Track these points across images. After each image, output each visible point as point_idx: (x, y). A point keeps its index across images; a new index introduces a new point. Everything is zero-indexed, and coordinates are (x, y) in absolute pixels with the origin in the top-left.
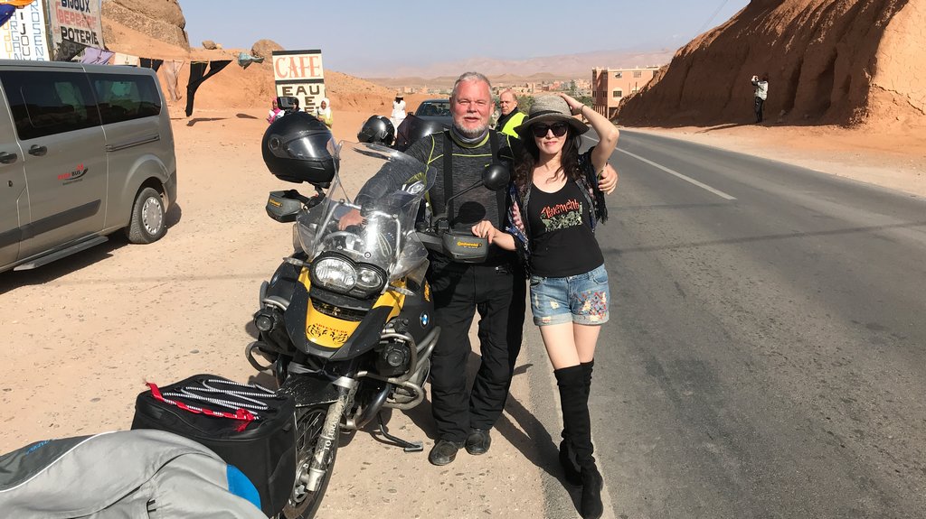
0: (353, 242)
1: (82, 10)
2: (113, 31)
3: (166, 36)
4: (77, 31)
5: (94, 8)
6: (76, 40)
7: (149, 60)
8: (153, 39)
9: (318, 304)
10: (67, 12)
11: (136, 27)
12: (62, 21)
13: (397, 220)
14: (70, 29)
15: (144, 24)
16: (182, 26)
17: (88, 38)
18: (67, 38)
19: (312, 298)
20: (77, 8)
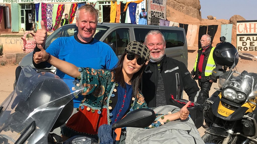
0: (237, 84)
1: (160, 4)
2: (170, 12)
3: (192, 14)
4: (157, 12)
5: (164, 2)
6: (156, 16)
7: (182, 24)
8: (186, 15)
9: (223, 103)
10: (154, 5)
11: (180, 10)
12: (152, 9)
13: (253, 79)
14: (154, 12)
15: (183, 9)
16: (199, 9)
17: (160, 16)
18: (153, 15)
19: (221, 101)
20: (158, 3)
